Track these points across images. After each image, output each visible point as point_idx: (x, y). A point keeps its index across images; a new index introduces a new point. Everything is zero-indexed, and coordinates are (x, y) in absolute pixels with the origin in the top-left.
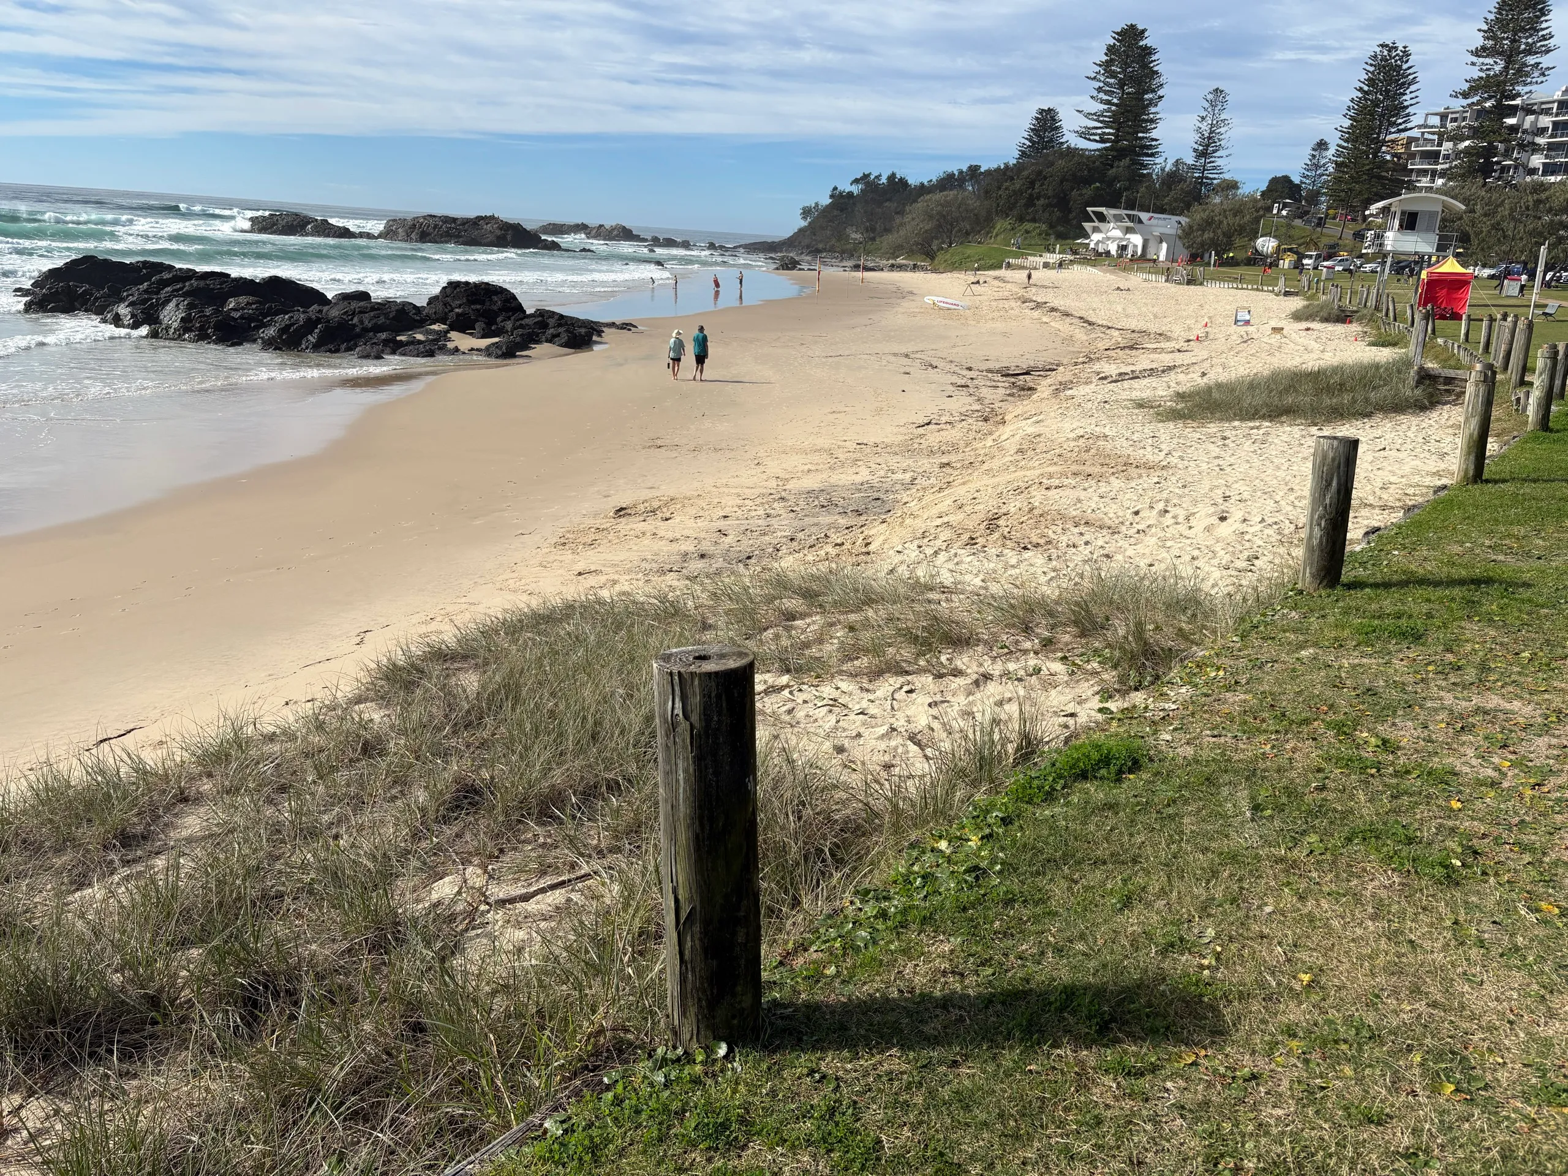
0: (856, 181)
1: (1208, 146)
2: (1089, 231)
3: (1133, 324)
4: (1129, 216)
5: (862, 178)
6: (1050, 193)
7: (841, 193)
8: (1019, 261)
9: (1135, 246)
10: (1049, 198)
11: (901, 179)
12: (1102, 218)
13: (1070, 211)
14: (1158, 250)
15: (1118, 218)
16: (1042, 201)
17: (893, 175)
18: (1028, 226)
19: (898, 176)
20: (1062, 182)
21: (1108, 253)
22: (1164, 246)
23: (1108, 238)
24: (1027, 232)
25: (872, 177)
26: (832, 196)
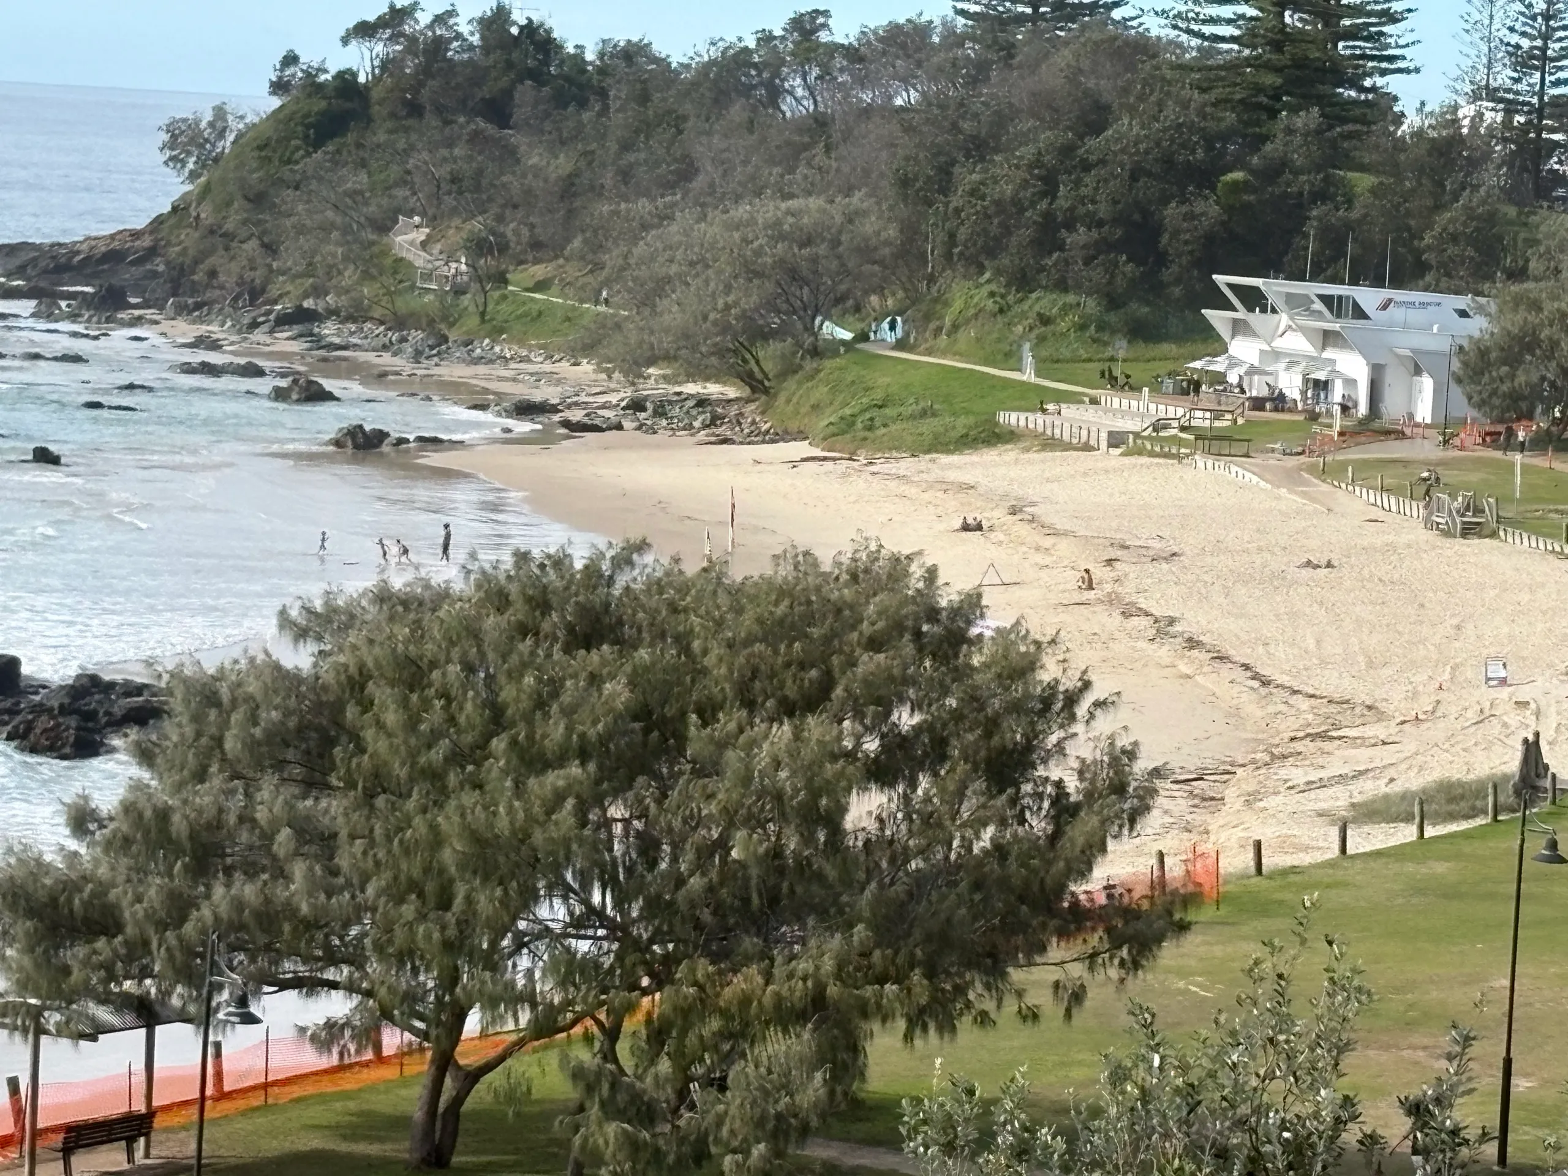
0: (364, 30)
1: (1546, 37)
2: (1224, 331)
3: (1332, 683)
4: (1326, 300)
5: (382, 23)
6: (1103, 210)
7: (310, 75)
8: (1035, 421)
9: (1350, 382)
10: (1100, 224)
11: (530, 29)
12: (1254, 300)
13: (1162, 259)
14: (1410, 398)
15: (1295, 302)
16: (1081, 236)
17: (499, 17)
18: (1043, 301)
19: (519, 17)
20: (1134, 177)
21: (1279, 401)
22: (1427, 383)
23: (1276, 355)
24: (1045, 320)
25: (424, 18)
26: (279, 87)
